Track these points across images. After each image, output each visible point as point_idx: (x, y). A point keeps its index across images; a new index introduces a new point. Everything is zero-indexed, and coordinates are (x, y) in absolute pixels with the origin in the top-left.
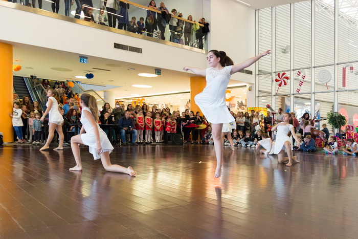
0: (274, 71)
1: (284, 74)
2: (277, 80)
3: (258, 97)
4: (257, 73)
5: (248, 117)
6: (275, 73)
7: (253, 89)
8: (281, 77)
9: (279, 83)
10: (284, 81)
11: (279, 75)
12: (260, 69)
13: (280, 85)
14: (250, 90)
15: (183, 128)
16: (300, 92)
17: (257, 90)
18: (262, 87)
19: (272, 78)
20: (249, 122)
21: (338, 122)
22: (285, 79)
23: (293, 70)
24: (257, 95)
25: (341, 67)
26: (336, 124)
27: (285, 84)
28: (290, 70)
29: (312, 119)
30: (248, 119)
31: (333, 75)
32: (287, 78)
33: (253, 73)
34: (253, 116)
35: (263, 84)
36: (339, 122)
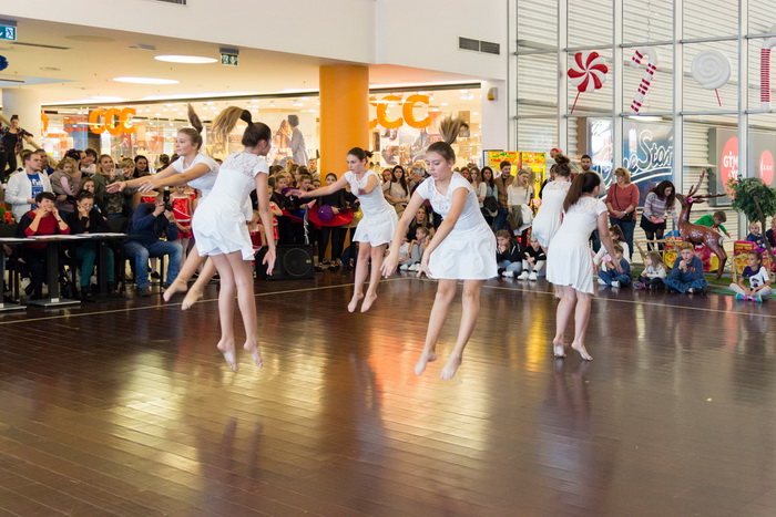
0: (563, 46)
1: (594, 56)
2: (572, 74)
3: (516, 118)
4: (513, 48)
5: (491, 183)
6: (566, 50)
7: (502, 97)
8: (584, 65)
9: (580, 80)
10: (594, 75)
11: (578, 57)
12: (521, 37)
13: (582, 88)
14: (491, 99)
15: (308, 227)
16: (641, 110)
17: (513, 97)
18: (526, 88)
19: (559, 65)
20: (496, 195)
21: (758, 207)
22: (596, 72)
23: (621, 47)
24: (513, 113)
25: (757, 45)
26: (752, 211)
27: (598, 85)
28: (612, 46)
29: (686, 193)
30: (492, 186)
31: (734, 68)
32: (603, 69)
33: (503, 49)
34: (506, 179)
35: (527, 80)
36: (761, 206)
